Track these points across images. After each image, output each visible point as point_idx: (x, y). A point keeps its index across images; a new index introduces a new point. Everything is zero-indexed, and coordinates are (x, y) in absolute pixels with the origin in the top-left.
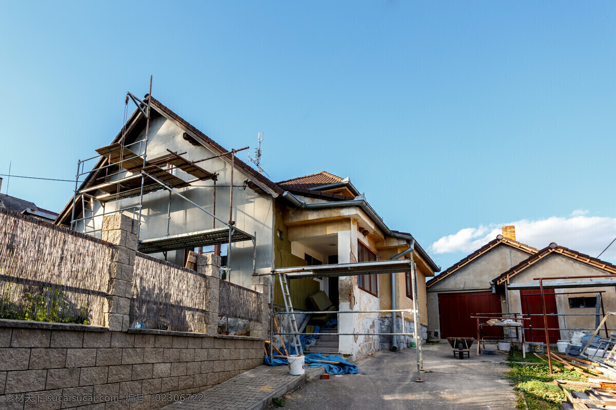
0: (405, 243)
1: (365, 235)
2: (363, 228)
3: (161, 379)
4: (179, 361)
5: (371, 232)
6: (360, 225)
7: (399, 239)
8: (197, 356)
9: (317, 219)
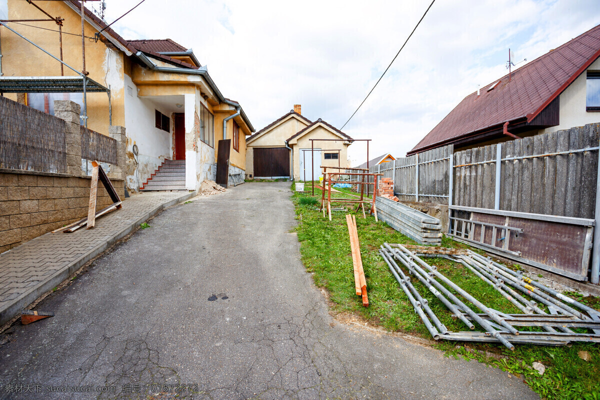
0: (234, 109)
1: (205, 99)
2: (204, 94)
3: (29, 214)
4: (46, 198)
5: (210, 97)
6: (202, 91)
7: (229, 105)
8: (63, 193)
9: (167, 81)
